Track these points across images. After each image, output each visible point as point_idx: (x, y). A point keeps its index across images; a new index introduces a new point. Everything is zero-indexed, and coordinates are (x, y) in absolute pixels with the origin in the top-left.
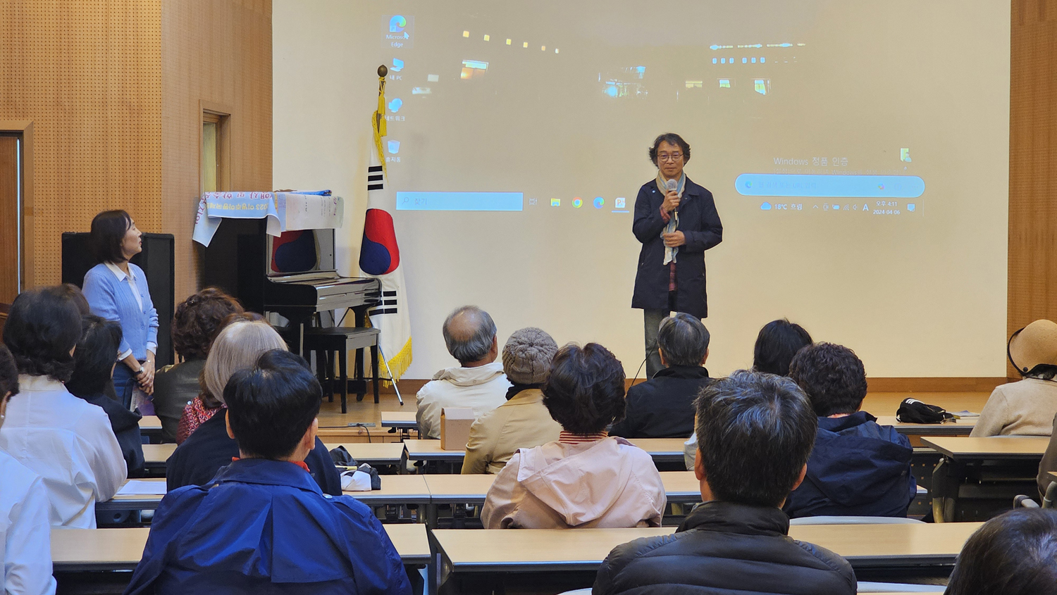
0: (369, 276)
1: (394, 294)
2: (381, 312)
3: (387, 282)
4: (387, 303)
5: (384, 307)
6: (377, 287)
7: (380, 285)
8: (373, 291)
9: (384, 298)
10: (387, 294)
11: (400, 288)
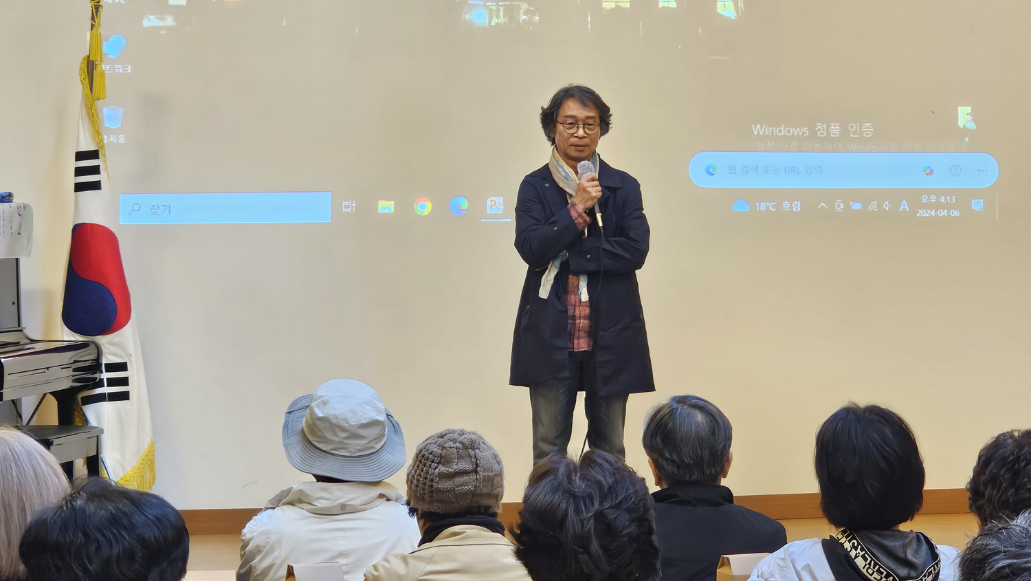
0: (79, 338)
1: (122, 367)
2: (101, 398)
3: (112, 348)
4: (112, 382)
5: (106, 390)
6: (93, 356)
7: (99, 353)
8: (87, 364)
9: (105, 376)
10: (112, 367)
11: (133, 358)
